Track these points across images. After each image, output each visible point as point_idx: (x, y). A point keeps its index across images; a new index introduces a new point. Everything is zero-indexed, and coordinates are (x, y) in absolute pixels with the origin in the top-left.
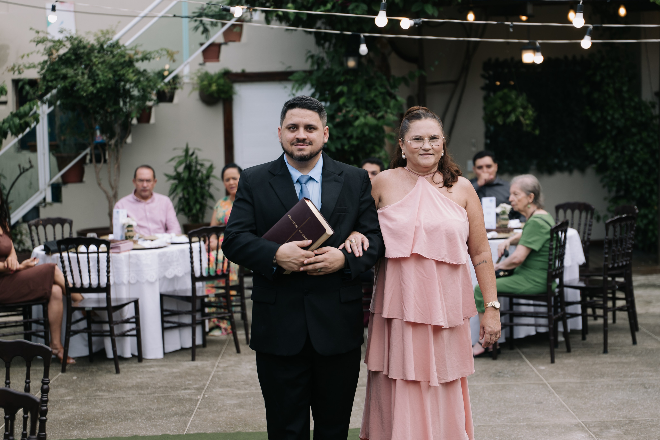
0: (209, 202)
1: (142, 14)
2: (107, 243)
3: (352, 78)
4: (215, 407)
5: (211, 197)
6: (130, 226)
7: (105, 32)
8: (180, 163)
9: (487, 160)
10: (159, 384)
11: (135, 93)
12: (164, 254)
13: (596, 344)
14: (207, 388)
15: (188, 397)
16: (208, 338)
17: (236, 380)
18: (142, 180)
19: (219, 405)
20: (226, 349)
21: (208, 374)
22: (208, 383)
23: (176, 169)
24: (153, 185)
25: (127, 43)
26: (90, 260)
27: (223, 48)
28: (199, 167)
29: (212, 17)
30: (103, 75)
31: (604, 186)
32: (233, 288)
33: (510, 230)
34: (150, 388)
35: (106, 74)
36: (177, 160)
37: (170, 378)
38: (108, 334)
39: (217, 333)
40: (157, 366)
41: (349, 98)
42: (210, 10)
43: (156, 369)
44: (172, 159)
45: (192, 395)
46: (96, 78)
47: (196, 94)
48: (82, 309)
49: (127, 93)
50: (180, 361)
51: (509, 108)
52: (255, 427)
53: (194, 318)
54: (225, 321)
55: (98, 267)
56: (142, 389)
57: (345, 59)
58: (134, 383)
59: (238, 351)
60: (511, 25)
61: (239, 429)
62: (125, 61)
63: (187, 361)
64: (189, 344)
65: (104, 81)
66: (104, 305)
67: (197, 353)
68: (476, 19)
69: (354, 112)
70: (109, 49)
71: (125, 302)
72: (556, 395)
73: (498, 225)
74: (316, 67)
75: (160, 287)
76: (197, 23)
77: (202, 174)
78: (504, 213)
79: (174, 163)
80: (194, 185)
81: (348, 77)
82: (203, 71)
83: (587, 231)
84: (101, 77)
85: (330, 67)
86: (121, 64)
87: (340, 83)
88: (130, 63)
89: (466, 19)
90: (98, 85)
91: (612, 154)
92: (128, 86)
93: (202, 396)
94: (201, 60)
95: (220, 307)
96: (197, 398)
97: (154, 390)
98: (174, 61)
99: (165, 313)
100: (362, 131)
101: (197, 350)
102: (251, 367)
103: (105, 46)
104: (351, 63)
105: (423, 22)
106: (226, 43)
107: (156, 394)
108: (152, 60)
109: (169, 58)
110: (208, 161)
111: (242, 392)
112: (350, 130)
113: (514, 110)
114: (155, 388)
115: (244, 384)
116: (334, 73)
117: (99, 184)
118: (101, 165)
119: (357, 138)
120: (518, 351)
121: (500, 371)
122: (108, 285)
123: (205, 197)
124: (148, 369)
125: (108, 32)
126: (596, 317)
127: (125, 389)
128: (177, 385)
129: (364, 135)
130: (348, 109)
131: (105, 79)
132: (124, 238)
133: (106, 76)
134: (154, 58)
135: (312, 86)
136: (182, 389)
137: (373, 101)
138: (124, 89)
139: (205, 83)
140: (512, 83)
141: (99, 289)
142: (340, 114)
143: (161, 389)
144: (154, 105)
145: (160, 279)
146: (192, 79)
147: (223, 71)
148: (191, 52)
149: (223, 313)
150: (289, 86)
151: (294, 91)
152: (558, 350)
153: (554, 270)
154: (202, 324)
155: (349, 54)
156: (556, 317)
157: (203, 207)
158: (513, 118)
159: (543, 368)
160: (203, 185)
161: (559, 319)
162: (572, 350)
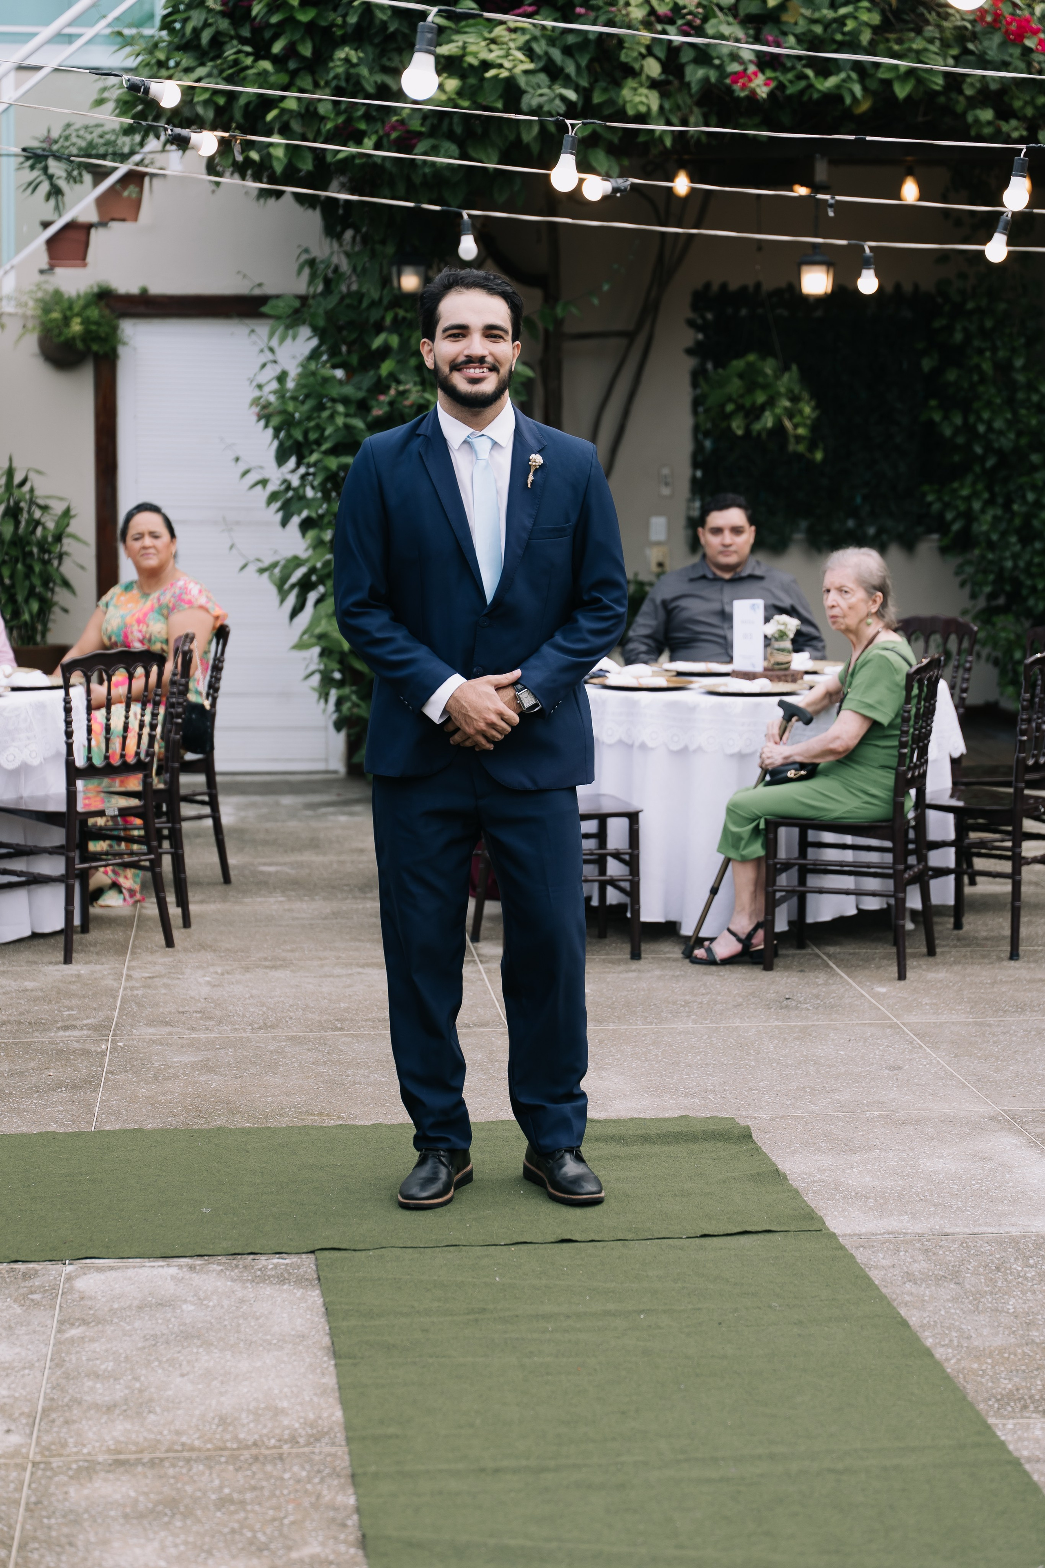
0: (61, 596)
3: (409, 316)
4: (148, 1070)
5: (66, 584)
9: (735, 516)
13: (986, 939)
14: (117, 1024)
15: (77, 1046)
16: (94, 910)
17: (181, 1009)
19: (156, 1064)
20: (136, 937)
21: (112, 993)
22: (116, 1014)
27: (97, 235)
28: (37, 514)
31: (963, 584)
32: (157, 795)
33: (795, 677)
37: (22, 1001)
39: (112, 901)
41: (402, 363)
42: (67, 144)
45: (85, 1041)
47: (31, 342)
50: (35, 963)
51: (761, 398)
52: (255, 1117)
53: (69, 863)
54: (130, 872)
57: (394, 270)
59: (170, 942)
60: (831, 201)
61: (219, 1121)
63: (51, 963)
64: (58, 924)
67: (75, 946)
69: (414, 393)
72: (929, 1050)
73: (766, 664)
74: (320, 288)
76: (36, 173)
77: (45, 528)
78: (782, 635)
80: (27, 555)
81: (401, 313)
82: (50, 288)
83: (959, 681)
85: (354, 287)
87: (379, 328)
91: (983, 511)
93: (110, 1044)
94: (43, 260)
95: (119, 839)
96: (99, 1050)
101: (76, 937)
102: (208, 979)
104: (410, 281)
106: (103, 224)
110: (61, 499)
111: (202, 1035)
113: (771, 402)
115: (201, 1018)
116: (365, 304)
120: (817, 951)
121: (788, 995)
123: (51, 585)
126: (974, 876)
128: (42, 1019)
130: (401, 388)
135: (316, 331)
136: (58, 1028)
139: (56, 315)
142: (382, 398)
143: (9, 1027)
146: (23, 305)
147: (96, 290)
148: (21, 244)
149: (132, 854)
150: (262, 329)
151: (274, 343)
152: (908, 951)
153: (909, 768)
154: (84, 877)
155: (405, 260)
156: (906, 876)
157: (46, 606)
158: (768, 421)
159: (883, 990)
160: (46, 556)
161: (912, 881)
162: (938, 950)
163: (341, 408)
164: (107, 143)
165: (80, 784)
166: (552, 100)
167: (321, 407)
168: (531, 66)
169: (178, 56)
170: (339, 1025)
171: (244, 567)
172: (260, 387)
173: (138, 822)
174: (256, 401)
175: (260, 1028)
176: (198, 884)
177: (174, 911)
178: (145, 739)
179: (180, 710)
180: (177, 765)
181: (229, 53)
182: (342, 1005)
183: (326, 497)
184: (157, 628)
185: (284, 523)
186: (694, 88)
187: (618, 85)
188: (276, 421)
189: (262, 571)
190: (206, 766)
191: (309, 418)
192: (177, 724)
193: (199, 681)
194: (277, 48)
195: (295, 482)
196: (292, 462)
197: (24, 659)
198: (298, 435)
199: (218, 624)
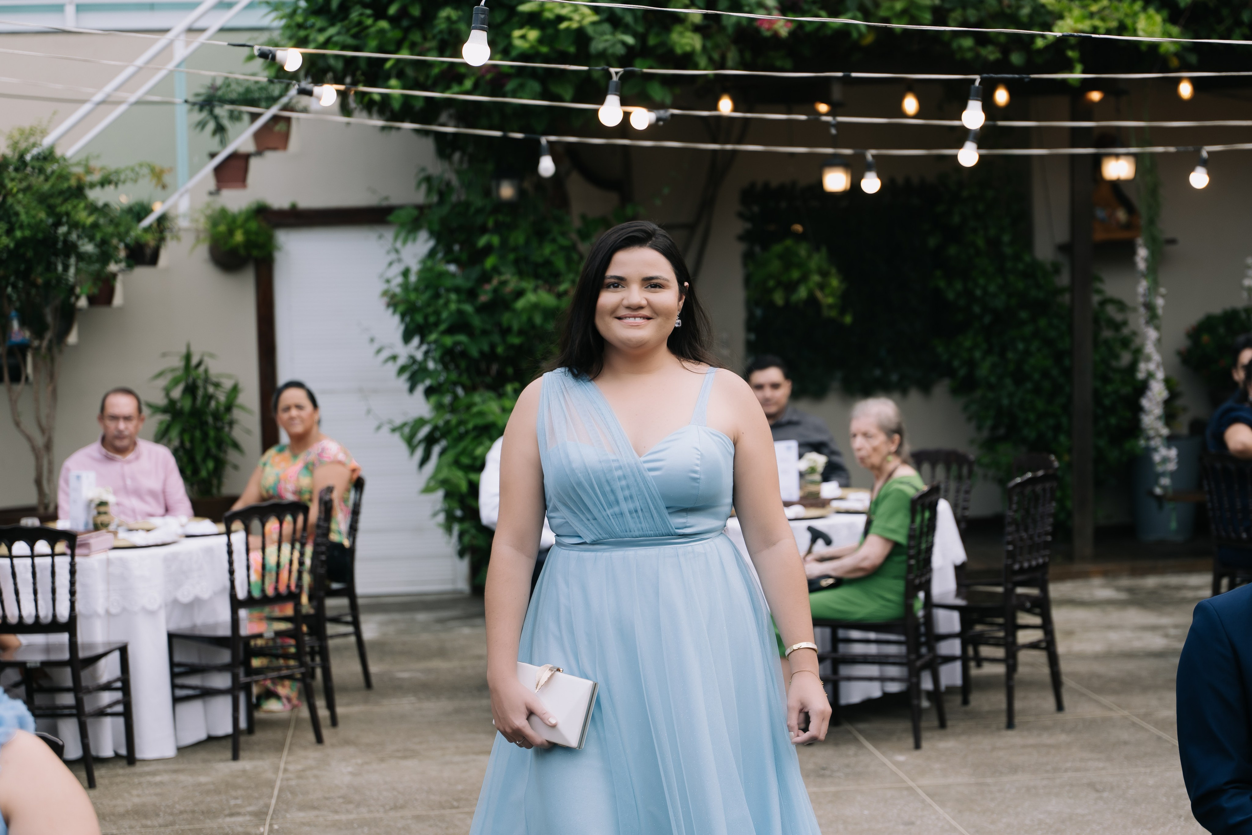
0: (232, 456)
1: (99, 97)
2: (70, 538)
3: (508, 219)
5: (236, 446)
6: (102, 504)
7: (27, 131)
8: (175, 382)
9: (773, 374)
10: (177, 806)
11: (88, 248)
12: (175, 556)
13: (989, 712)
14: (274, 811)
15: (240, 829)
16: (258, 715)
17: (327, 795)
18: (115, 418)
20: (293, 736)
21: (271, 784)
22: (273, 801)
23: (167, 391)
24: (136, 427)
25: (70, 151)
26: (37, 570)
27: (255, 164)
28: (211, 389)
29: (232, 102)
30: (27, 213)
31: (969, 419)
32: (306, 618)
33: (824, 503)
34: (162, 814)
35: (33, 212)
36: (169, 377)
37: (197, 794)
38: (74, 711)
39: (273, 706)
40: (166, 771)
41: (502, 257)
42: (229, 90)
43: (165, 778)
44: (160, 375)
45: (248, 826)
46: (14, 219)
47: (203, 250)
48: (21, 666)
49: (70, 249)
50: (209, 761)
51: (795, 274)
53: (235, 678)
54: (287, 683)
55: (53, 582)
56: (146, 816)
57: (493, 183)
58: (129, 805)
59: (319, 740)
62: (69, 188)
63: (222, 760)
64: (226, 728)
65: (29, 225)
66: (66, 656)
67: (241, 746)
68: (735, 109)
69: (513, 282)
70: (37, 164)
71: (100, 651)
72: (937, 808)
73: (803, 494)
74: (435, 199)
75: (168, 620)
76: (204, 115)
77: (218, 402)
78: (812, 470)
79: (163, 382)
80: (203, 424)
81: (501, 218)
82: (217, 206)
83: (959, 500)
84: (23, 217)
85: (463, 197)
86: (61, 193)
87: (484, 230)
88: (78, 192)
89: (715, 108)
90: (18, 234)
91: (982, 359)
92: (74, 236)
93: (267, 827)
94: (211, 184)
95: (277, 657)
96: (258, 832)
97: (171, 818)
98: (164, 187)
99: (177, 670)
100: (530, 320)
101: (243, 739)
102: (350, 769)
103: (28, 157)
104: (507, 191)
105: (673, 115)
106: (259, 153)
107: (177, 827)
108: (120, 186)
109: (154, 181)
110: (229, 376)
111: (343, 817)
112: (506, 318)
113: (804, 278)
114: (172, 814)
115: (343, 803)
116: (472, 210)
117: (17, 424)
118: (19, 388)
119: (521, 332)
120: (849, 727)
121: (824, 766)
122: (73, 617)
123: (224, 448)
124: (149, 778)
125: (32, 132)
126: (980, 661)
127: (112, 817)
128: (213, 808)
129: (533, 326)
130: (503, 278)
131: (33, 221)
132: (91, 526)
133: (34, 217)
134: (124, 182)
135: (432, 234)
136: (226, 816)
137: (548, 263)
138: (65, 242)
139: (222, 228)
140: (798, 228)
141: (54, 626)
142: (488, 287)
143: (185, 816)
144: (122, 271)
145: (166, 605)
146: (195, 221)
147: (254, 206)
148: (193, 171)
149: (288, 667)
150: (389, 234)
151: (399, 245)
152: (924, 724)
153: (917, 576)
154: (247, 688)
155: (502, 174)
156: (919, 663)
157: (220, 465)
158: (802, 293)
159: (901, 758)
160: (219, 424)
161: (924, 667)
162: (949, 723)
163: (453, 296)
164: (262, 89)
165: (243, 613)
166: (613, 45)
167: (437, 296)
168: (595, 18)
169: (312, 20)
170: (455, 804)
171: (379, 428)
172: (388, 281)
173: (292, 642)
174: (385, 293)
175: (391, 809)
176: (345, 689)
177: (323, 713)
178: (295, 574)
179: (323, 548)
180: (322, 593)
181: (354, 15)
182: (460, 787)
183: (446, 367)
184: (305, 481)
185: (412, 389)
186: (730, 30)
187: (667, 29)
188: (401, 308)
189: (394, 430)
190: (349, 591)
191: (428, 304)
192: (322, 561)
193: (340, 523)
194: (392, 10)
195: (419, 356)
196: (416, 341)
197: (200, 510)
198: (419, 319)
199: (355, 476)
